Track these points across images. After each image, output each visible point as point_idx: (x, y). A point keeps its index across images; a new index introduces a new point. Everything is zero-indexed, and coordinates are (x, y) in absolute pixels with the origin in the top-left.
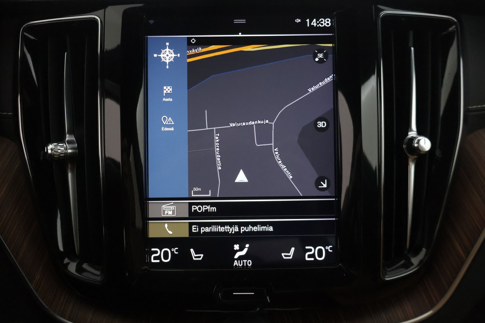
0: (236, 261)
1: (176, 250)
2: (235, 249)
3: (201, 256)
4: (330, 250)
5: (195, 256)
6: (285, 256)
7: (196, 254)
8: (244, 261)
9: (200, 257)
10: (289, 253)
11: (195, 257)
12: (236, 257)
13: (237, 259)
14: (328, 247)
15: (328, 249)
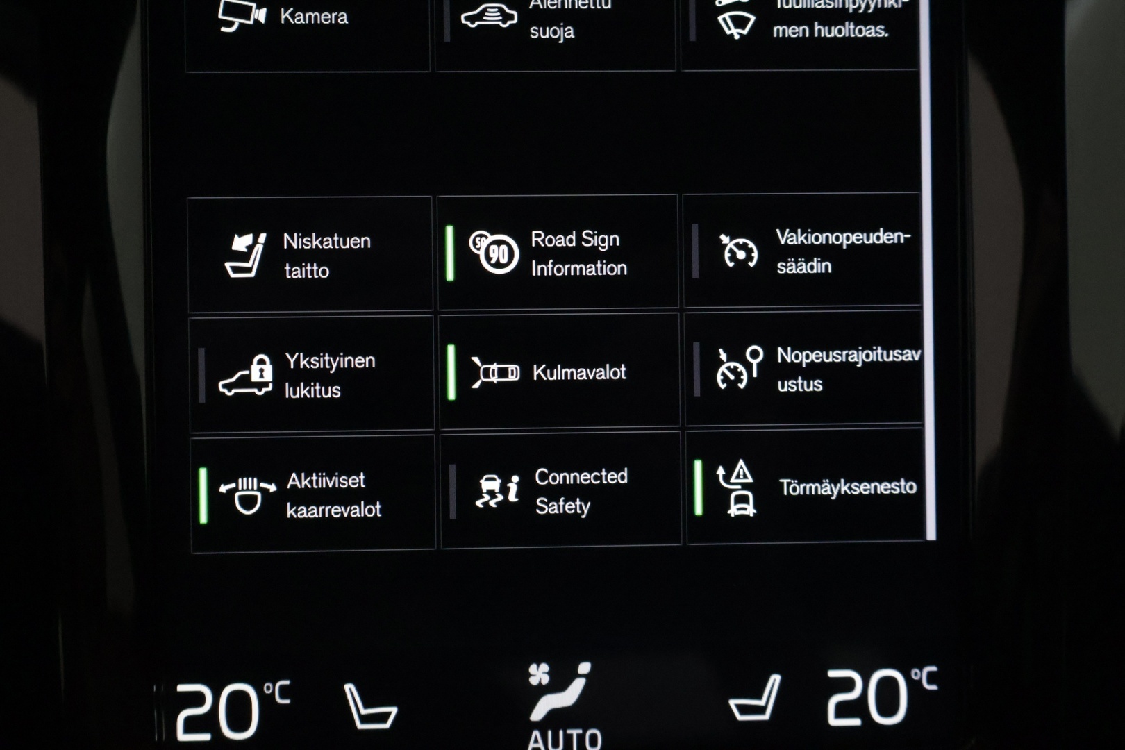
0: (536, 733)
1: (282, 687)
2: (534, 681)
3: (388, 714)
4: (929, 682)
5: (364, 712)
6: (744, 709)
7: (366, 706)
8: (569, 732)
9: (383, 718)
10: (759, 696)
11: (365, 719)
12: (538, 714)
13: (543, 726)
14: (921, 670)
15: (921, 679)
